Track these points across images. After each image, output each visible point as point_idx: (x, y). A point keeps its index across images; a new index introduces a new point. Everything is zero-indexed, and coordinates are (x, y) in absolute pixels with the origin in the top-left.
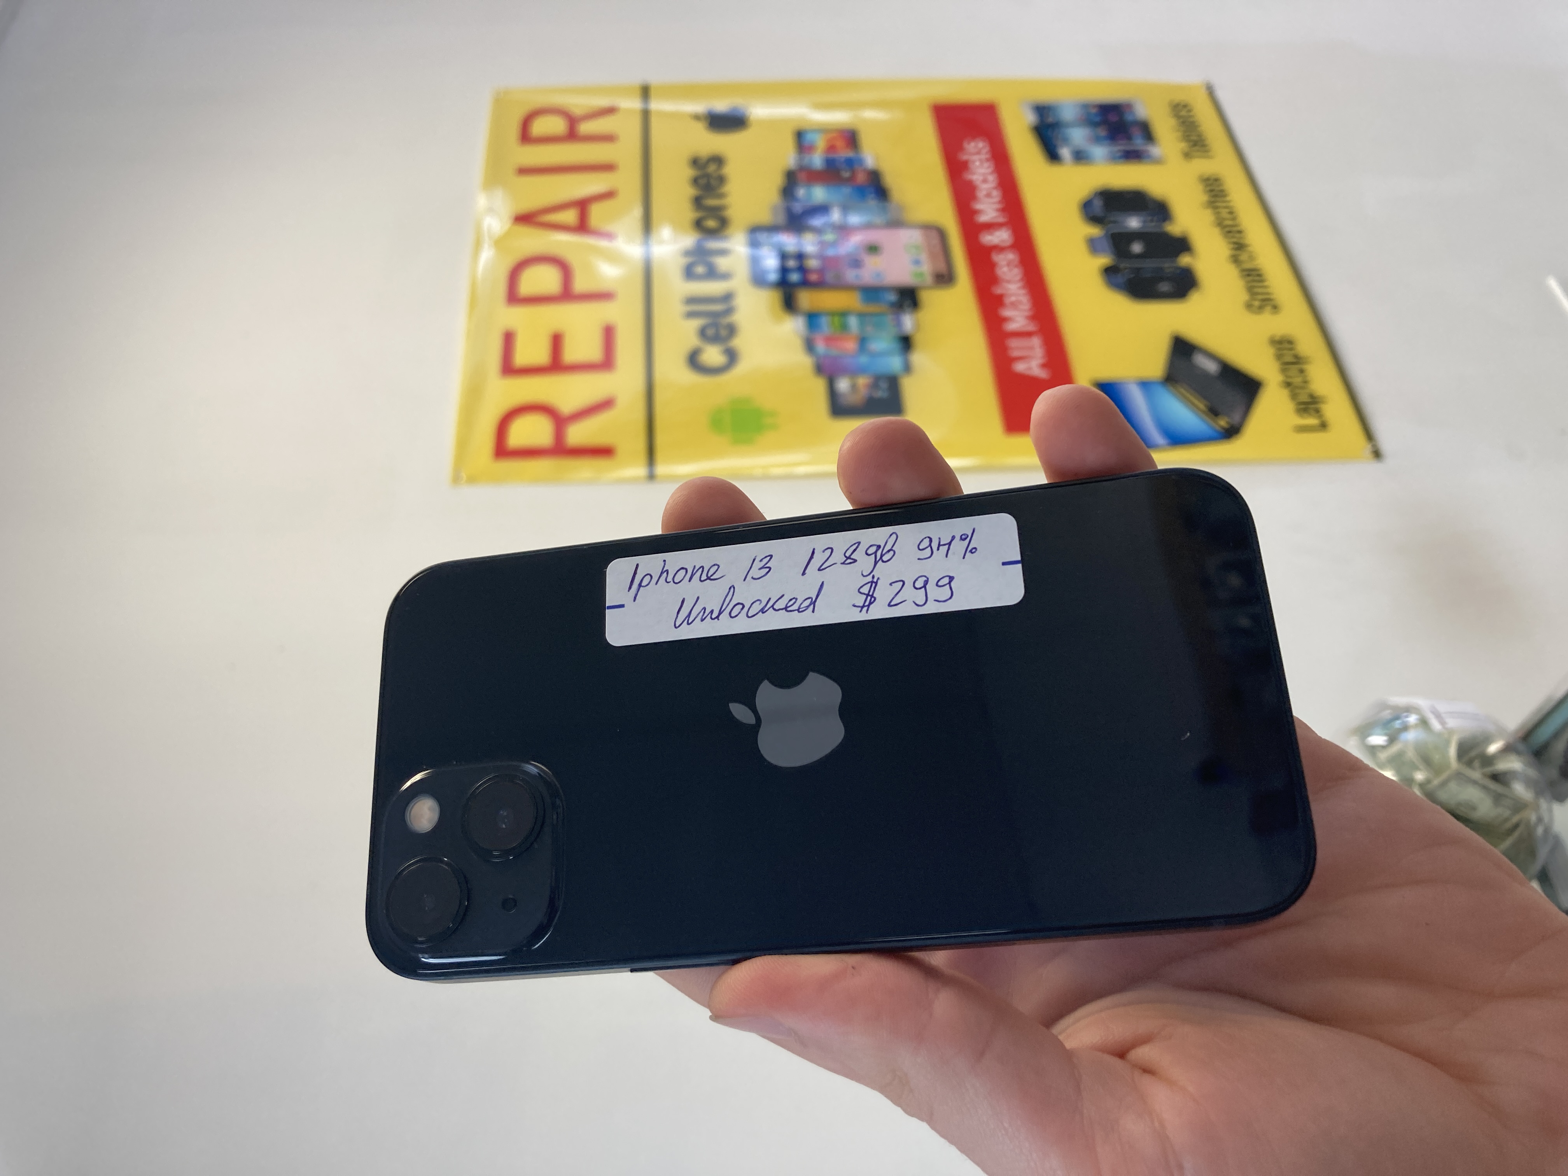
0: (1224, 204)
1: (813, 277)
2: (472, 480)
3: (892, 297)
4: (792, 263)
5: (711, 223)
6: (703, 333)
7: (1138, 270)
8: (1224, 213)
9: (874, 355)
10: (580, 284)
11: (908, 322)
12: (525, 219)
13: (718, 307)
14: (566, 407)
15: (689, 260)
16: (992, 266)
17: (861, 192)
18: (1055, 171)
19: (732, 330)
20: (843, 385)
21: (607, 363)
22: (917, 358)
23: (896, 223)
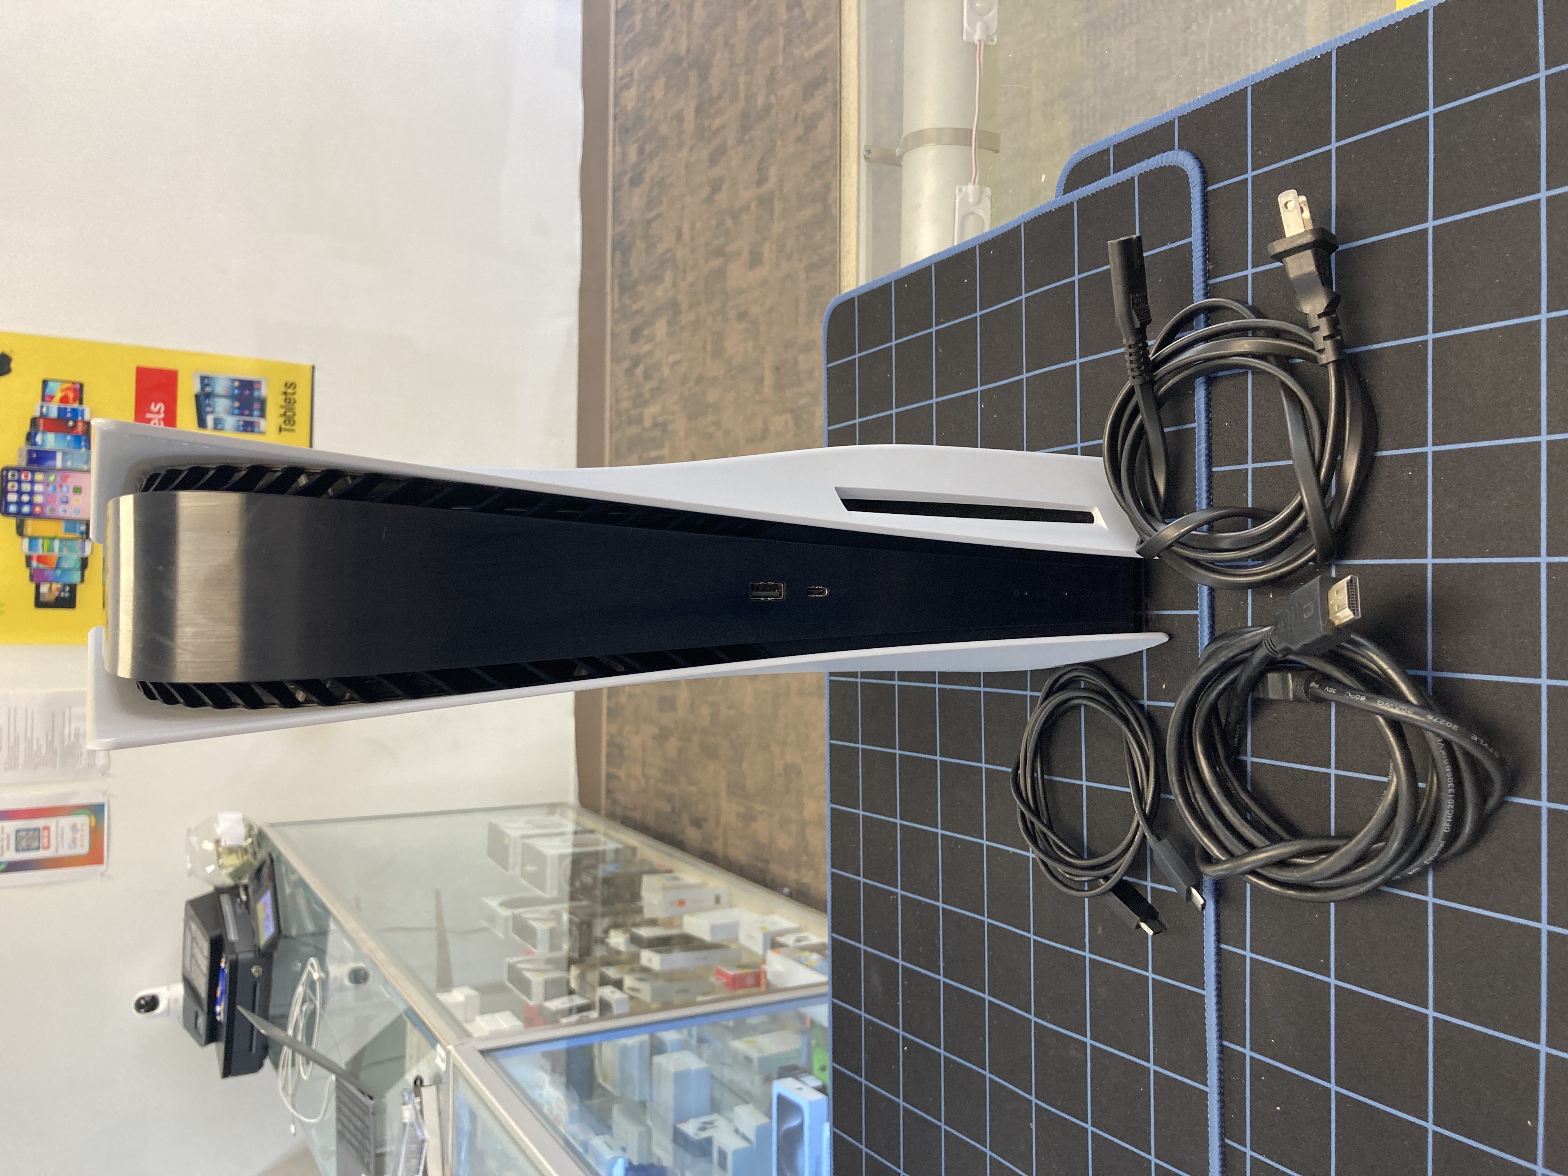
1: (38, 509)
4: (25, 498)
9: (65, 571)
11: (89, 546)
17: (75, 442)
20: (44, 588)
22: (89, 570)
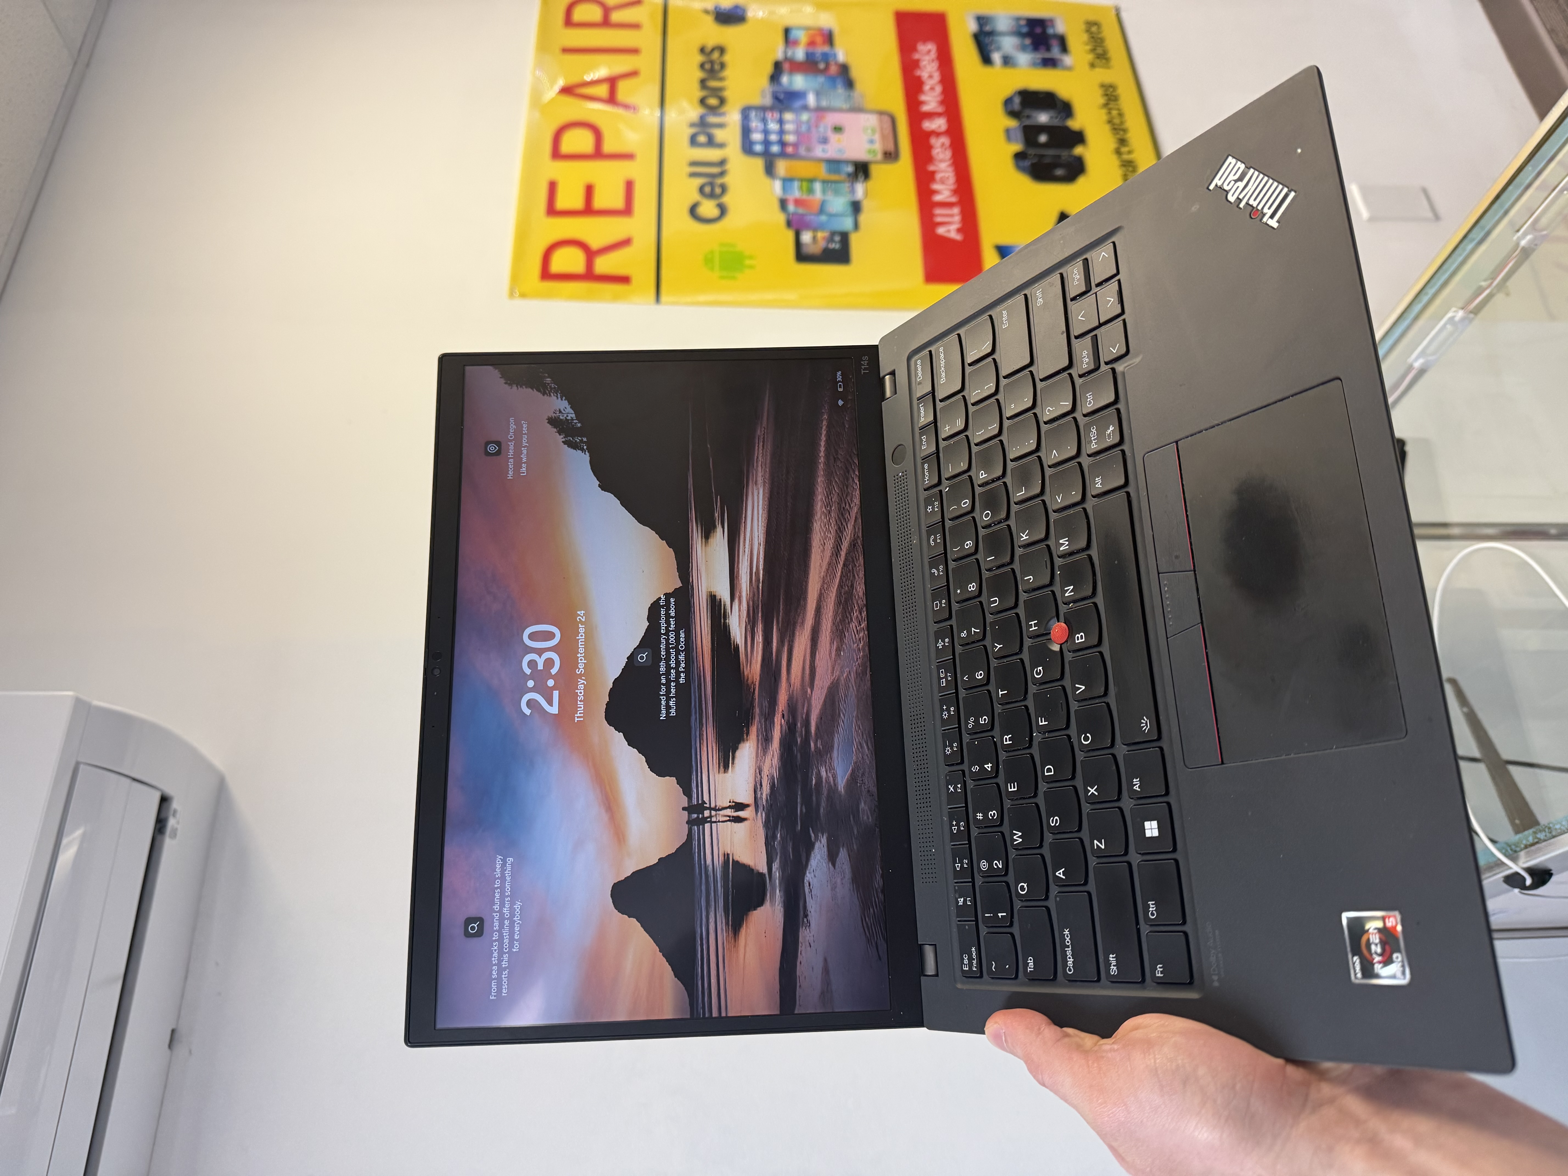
0: (1117, 107)
1: (790, 150)
2: (523, 296)
3: (850, 169)
4: (773, 137)
5: (713, 101)
6: (701, 190)
7: (1042, 156)
8: (1114, 112)
9: (831, 215)
10: (608, 147)
11: (860, 189)
12: (567, 90)
13: (715, 170)
14: (595, 243)
15: (693, 130)
16: (930, 147)
17: (832, 80)
18: (987, 70)
19: (724, 188)
20: (807, 237)
21: (627, 210)
22: (863, 218)
23: (858, 109)
